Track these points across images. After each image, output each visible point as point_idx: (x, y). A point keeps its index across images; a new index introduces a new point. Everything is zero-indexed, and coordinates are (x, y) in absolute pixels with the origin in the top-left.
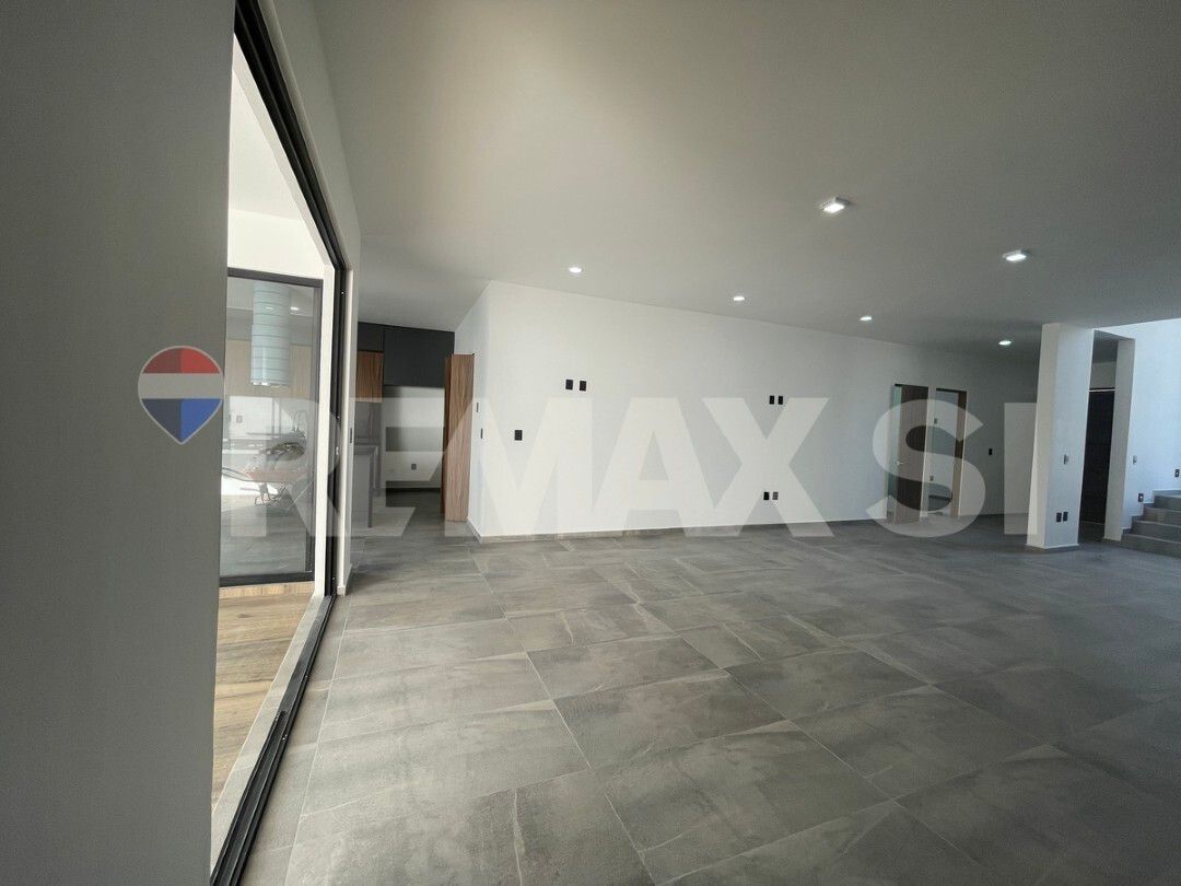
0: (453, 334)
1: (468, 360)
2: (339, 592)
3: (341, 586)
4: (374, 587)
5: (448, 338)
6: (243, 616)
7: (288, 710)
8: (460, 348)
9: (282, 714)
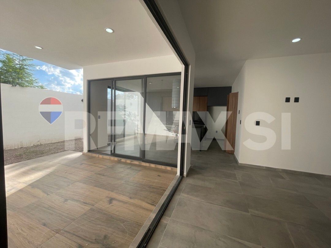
0: (231, 87)
1: (237, 94)
2: (184, 176)
3: (185, 174)
4: (196, 176)
5: (230, 88)
6: (159, 176)
7: (152, 228)
8: (234, 91)
9: (149, 230)
